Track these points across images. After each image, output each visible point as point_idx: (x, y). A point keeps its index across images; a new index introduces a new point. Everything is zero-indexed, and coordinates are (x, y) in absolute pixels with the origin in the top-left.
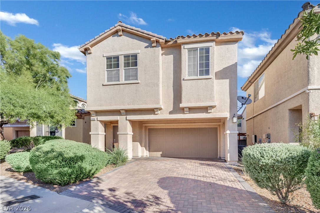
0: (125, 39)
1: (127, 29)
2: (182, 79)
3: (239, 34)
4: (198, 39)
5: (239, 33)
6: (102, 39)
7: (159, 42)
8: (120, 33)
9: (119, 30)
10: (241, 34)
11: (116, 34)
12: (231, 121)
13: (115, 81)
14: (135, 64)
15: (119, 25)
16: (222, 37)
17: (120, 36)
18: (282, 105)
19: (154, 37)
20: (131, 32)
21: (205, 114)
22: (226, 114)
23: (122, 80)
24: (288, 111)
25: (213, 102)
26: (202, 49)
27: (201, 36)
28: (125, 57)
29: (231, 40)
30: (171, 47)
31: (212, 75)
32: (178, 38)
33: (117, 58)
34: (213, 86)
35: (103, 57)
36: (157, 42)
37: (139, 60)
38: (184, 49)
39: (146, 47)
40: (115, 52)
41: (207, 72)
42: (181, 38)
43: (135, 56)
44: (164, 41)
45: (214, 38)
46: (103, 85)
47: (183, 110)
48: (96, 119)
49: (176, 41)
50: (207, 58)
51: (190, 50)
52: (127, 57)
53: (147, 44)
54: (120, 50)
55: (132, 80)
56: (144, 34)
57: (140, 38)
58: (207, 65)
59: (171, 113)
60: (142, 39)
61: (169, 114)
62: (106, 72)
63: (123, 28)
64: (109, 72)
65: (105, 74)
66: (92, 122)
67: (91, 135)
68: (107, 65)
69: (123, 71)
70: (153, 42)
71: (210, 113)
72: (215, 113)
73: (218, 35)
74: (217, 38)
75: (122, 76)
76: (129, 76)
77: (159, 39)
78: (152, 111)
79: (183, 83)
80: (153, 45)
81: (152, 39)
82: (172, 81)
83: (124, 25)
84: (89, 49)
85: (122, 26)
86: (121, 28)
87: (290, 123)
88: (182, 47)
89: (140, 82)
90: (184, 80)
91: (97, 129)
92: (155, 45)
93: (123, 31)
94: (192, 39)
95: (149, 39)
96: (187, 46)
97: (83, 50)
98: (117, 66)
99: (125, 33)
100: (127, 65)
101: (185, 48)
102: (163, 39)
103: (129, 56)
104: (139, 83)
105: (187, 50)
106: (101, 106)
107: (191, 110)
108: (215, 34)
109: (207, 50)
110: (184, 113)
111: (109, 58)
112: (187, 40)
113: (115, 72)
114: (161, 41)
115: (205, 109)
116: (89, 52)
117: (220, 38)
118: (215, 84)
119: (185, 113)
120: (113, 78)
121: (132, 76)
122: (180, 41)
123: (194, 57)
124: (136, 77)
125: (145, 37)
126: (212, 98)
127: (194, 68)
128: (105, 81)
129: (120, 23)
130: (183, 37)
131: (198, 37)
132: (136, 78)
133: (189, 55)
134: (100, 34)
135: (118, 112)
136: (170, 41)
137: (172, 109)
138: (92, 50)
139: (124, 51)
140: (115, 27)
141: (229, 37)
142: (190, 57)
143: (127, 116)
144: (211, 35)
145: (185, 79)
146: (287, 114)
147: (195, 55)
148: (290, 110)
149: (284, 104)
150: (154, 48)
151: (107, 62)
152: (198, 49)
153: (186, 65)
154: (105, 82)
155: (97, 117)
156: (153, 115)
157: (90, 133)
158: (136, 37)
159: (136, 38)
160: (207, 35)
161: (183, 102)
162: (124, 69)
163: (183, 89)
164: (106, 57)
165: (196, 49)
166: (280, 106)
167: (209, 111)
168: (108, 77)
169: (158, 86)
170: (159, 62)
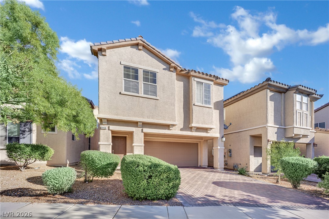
0: (144, 55)
1: (149, 47)
2: (193, 104)
4: (204, 76)
5: (227, 80)
6: (121, 45)
8: (140, 47)
9: (141, 45)
10: (227, 81)
11: (135, 46)
12: (221, 140)
13: (133, 92)
14: (154, 81)
15: (140, 40)
16: (218, 81)
17: (140, 50)
18: (244, 132)
19: (174, 63)
20: (152, 51)
21: (205, 133)
22: (218, 135)
23: (141, 94)
24: (249, 136)
25: (212, 126)
26: (206, 84)
27: (207, 75)
28: (144, 71)
29: (221, 84)
30: (183, 75)
32: (192, 71)
33: (136, 70)
34: (213, 114)
35: (120, 64)
36: (175, 68)
37: (158, 78)
39: (164, 69)
40: (134, 63)
41: (209, 103)
42: (193, 72)
43: (154, 75)
44: (181, 69)
45: (214, 79)
46: (120, 93)
47: (191, 129)
48: (107, 128)
49: (188, 73)
50: (209, 92)
51: (198, 82)
52: (146, 72)
53: (165, 67)
54: (140, 64)
55: (151, 95)
56: (164, 58)
57: (159, 59)
58: (209, 98)
59: (181, 130)
60: (161, 60)
61: (180, 131)
62: (123, 81)
63: (144, 43)
64: (127, 81)
65: (122, 82)
66: (101, 132)
67: (101, 146)
68: (124, 74)
69: (143, 84)
70: (172, 67)
71: (208, 133)
72: (212, 134)
74: (216, 80)
75: (142, 90)
76: (148, 91)
77: (177, 66)
78: (167, 127)
79: (193, 107)
80: (171, 69)
81: (172, 65)
82: (183, 104)
83: (146, 42)
84: (104, 51)
86: (142, 43)
87: (250, 144)
88: (193, 78)
90: (194, 105)
91: (108, 139)
92: (173, 70)
93: (144, 46)
94: (201, 75)
95: (169, 64)
97: (97, 50)
98: (136, 78)
99: (145, 50)
100: (146, 79)
101: (195, 80)
102: (181, 68)
103: (148, 72)
104: (158, 100)
105: (196, 82)
107: (198, 129)
108: (215, 77)
109: (209, 86)
110: (191, 131)
111: (126, 68)
112: (197, 74)
113: (134, 83)
114: (179, 68)
115: (206, 130)
116: (103, 53)
117: (217, 80)
118: (213, 112)
120: (131, 88)
121: (151, 92)
122: (192, 73)
124: (155, 93)
125: (164, 60)
126: (212, 123)
127: (201, 98)
128: (122, 89)
129: (141, 38)
130: (195, 72)
131: (205, 75)
132: (155, 94)
133: (197, 87)
134: (120, 40)
135: (135, 124)
136: (184, 71)
137: (182, 127)
138: (108, 52)
139: (143, 66)
140: (137, 40)
141: (221, 81)
143: (143, 129)
144: (212, 77)
146: (249, 138)
147: (201, 88)
148: (250, 136)
149: (245, 131)
150: (171, 72)
151: (125, 70)
152: (203, 83)
153: (195, 93)
155: (108, 126)
156: (167, 130)
159: (155, 57)
161: (194, 123)
162: (143, 83)
163: (194, 112)
164: (123, 65)
165: (202, 83)
166: (242, 132)
167: (208, 132)
168: (125, 87)
169: (174, 106)
170: (175, 86)
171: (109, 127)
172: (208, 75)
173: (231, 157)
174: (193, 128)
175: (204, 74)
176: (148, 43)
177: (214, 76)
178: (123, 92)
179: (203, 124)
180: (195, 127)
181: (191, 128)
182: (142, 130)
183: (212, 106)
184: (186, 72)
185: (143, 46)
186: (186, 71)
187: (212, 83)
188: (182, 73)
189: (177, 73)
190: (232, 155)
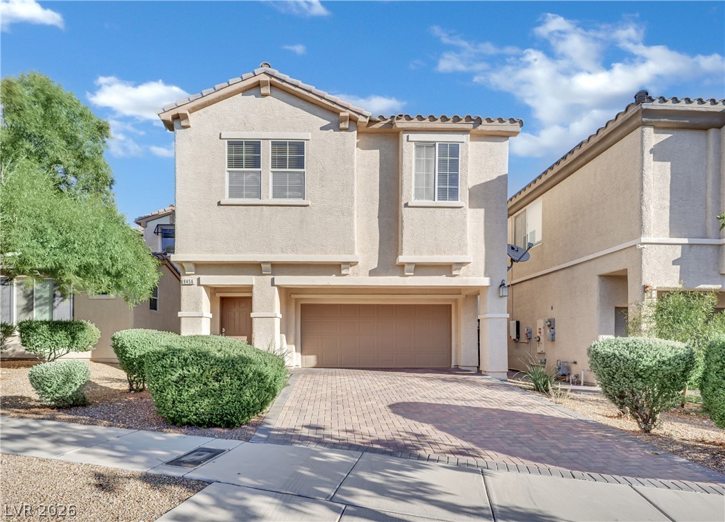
0: (274, 105)
1: (284, 84)
2: (403, 204)
3: (515, 124)
4: (438, 124)
5: (515, 122)
6: (219, 97)
7: (356, 122)
8: (264, 90)
9: (265, 84)
10: (518, 124)
11: (253, 91)
12: (496, 292)
13: (248, 196)
14: (300, 163)
15: (264, 73)
16: (485, 127)
17: (264, 96)
18: (584, 265)
19: (347, 108)
20: (292, 92)
21: (444, 277)
22: (484, 280)
23: (268, 196)
24: (597, 278)
25: (464, 256)
26: (443, 146)
27: (445, 119)
28: (273, 144)
29: (499, 133)
30: (378, 133)
31: (463, 200)
32: (398, 119)
33: (255, 146)
34: (464, 224)
35: (220, 138)
36: (352, 120)
37: (307, 154)
38: (408, 141)
39: (323, 128)
40: (250, 130)
41: (454, 194)
42: (403, 120)
43: (299, 147)
44: (367, 120)
45: (470, 126)
46: (219, 204)
47: (401, 269)
48: (195, 282)
49: (391, 124)
50: (455, 165)
51: (419, 145)
52: (278, 145)
53: (327, 123)
54: (264, 129)
55: (290, 197)
56: (323, 101)
57: (311, 107)
58: (454, 180)
59: (373, 273)
60: (316, 109)
61: (371, 276)
62: (227, 175)
63: (273, 79)
64: (234, 175)
65: (223, 178)
66: (184, 289)
67: (183, 320)
68: (230, 159)
69: (271, 175)
70: (343, 120)
71: (455, 276)
72: (465, 278)
73: (478, 121)
74: (474, 128)
75: (268, 188)
76: (285, 189)
77: (357, 115)
78: (335, 268)
79: (405, 212)
80: (342, 125)
81: (341, 114)
82: (377, 206)
83: (277, 73)
84: (185, 117)
85: (271, 76)
86: (268, 78)
87: (600, 301)
88: (405, 136)
89: (310, 203)
90: (406, 205)
91: (197, 306)
92: (347, 126)
94: (427, 124)
95: (336, 113)
96: (413, 137)
97: (170, 119)
98: (256, 163)
99: (276, 92)
100: (279, 162)
101: (410, 140)
102: (366, 117)
103: (284, 144)
104: (308, 206)
105: (413, 145)
106: (213, 252)
107: (420, 268)
108: (473, 120)
109: (454, 149)
110: (403, 275)
111: (234, 145)
112: (415, 124)
113: (250, 176)
114: (361, 119)
115: (447, 269)
116: (183, 123)
117: (480, 128)
118: (468, 220)
119: (406, 274)
120: (244, 189)
121: (290, 189)
122: (401, 124)
123: (428, 162)
124: (300, 191)
125: (324, 106)
126: (462, 247)
127: (428, 184)
128: (224, 195)
129: (266, 68)
130: (409, 118)
131: (439, 121)
132: (300, 194)
133: (418, 155)
134: (217, 87)
135: (255, 268)
136: (378, 122)
137: (375, 265)
138: (193, 119)
139: (272, 131)
140: (255, 76)
141: (495, 127)
142: (420, 160)
143: (276, 277)
144: (463, 121)
145: (409, 205)
146: (595, 284)
147: (431, 157)
148: (601, 276)
149: (588, 264)
150: (343, 132)
151: (230, 151)
152: (437, 144)
153: (411, 175)
154: (224, 198)
155: (197, 276)
156: (335, 277)
157: (180, 314)
158: (301, 103)
159: (302, 105)
160: (457, 119)
161: (405, 252)
162: (272, 172)
163: (405, 224)
164: (226, 141)
165: (432, 145)
166: (580, 267)
167: (454, 273)
168: (230, 187)
169: (351, 214)
170: (353, 164)
171: (199, 279)
172: (448, 120)
173: (553, 340)
174: (407, 267)
175: (436, 120)
176: (282, 76)
177: (469, 118)
178: (226, 199)
179: (432, 253)
180: (409, 264)
181: (402, 266)
182: (273, 280)
183: (462, 200)
184: (386, 122)
185: (271, 85)
186: (386, 120)
187: (465, 138)
188: (374, 128)
189: (360, 130)
190: (556, 336)
